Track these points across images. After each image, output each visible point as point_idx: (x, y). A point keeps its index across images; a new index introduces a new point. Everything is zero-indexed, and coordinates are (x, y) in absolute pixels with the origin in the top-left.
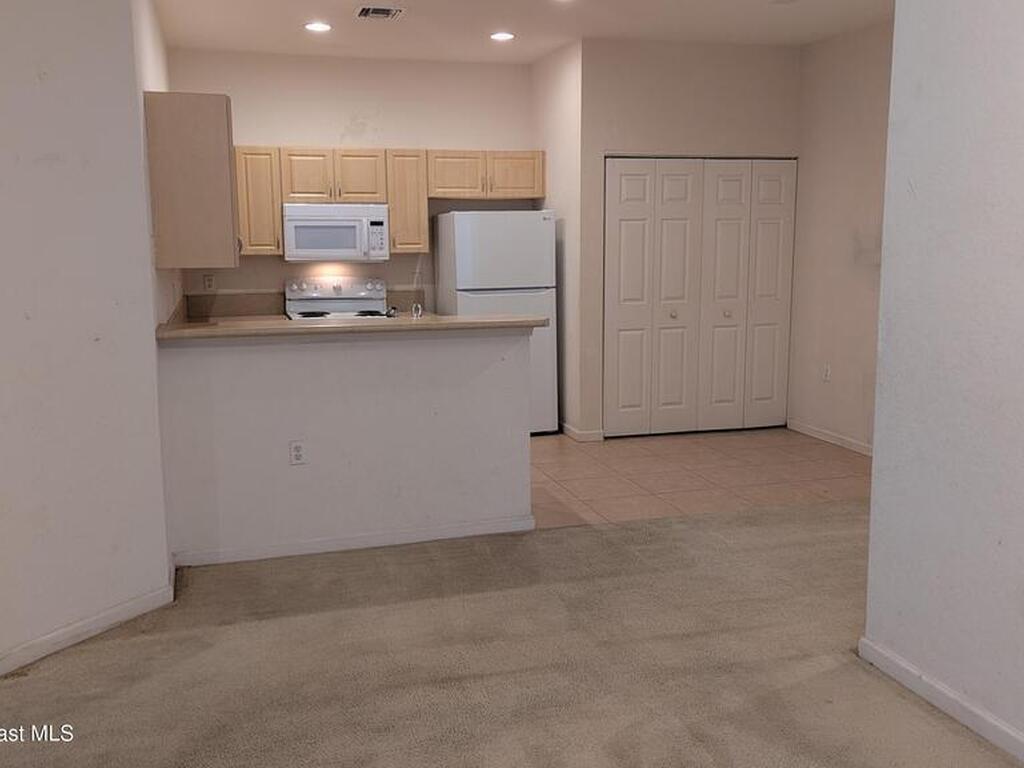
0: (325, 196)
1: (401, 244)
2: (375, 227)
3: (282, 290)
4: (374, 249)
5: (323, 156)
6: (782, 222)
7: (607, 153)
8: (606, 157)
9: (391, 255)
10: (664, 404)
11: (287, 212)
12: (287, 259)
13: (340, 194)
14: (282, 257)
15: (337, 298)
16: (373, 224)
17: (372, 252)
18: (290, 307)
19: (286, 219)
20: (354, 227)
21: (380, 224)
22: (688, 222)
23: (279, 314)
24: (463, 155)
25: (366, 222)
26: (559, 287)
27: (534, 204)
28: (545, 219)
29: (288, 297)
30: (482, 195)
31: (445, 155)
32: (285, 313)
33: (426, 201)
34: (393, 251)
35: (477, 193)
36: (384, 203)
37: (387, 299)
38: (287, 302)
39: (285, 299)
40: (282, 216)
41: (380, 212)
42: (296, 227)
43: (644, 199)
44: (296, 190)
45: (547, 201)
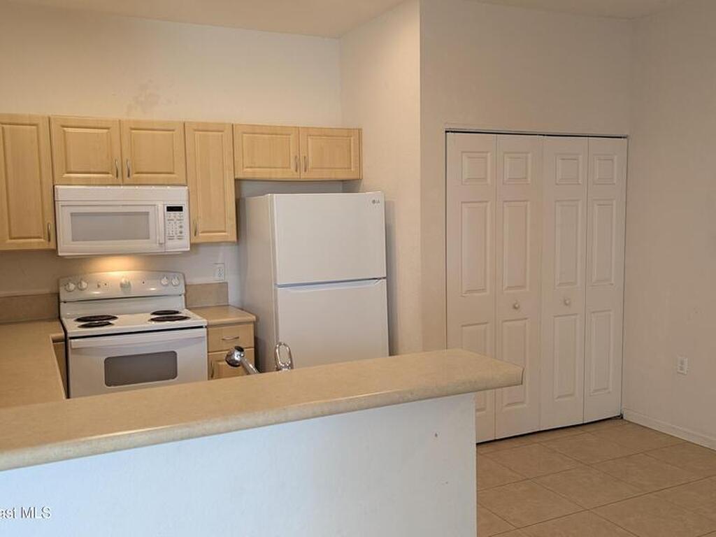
0: (110, 175)
1: (203, 232)
2: (172, 213)
3: (54, 290)
4: (171, 238)
5: (108, 128)
6: (614, 202)
7: (448, 127)
8: (446, 132)
9: (192, 245)
10: (509, 405)
11: (59, 197)
12: (60, 254)
13: (129, 176)
14: (55, 251)
15: (126, 296)
16: (170, 209)
17: (170, 243)
18: (65, 310)
19: (59, 205)
20: (147, 214)
21: (180, 209)
22: (529, 203)
23: (51, 320)
24: (274, 132)
25: (162, 208)
26: (389, 278)
27: (349, 185)
28: (374, 202)
29: (62, 298)
30: (296, 176)
31: (254, 130)
32: (60, 318)
33: (233, 182)
34: (193, 241)
35: (290, 174)
36: (184, 186)
37: (185, 295)
38: (62, 304)
39: (59, 302)
40: (54, 201)
41: (178, 196)
42: (72, 214)
43: (485, 179)
44: (72, 170)
45: (365, 182)
